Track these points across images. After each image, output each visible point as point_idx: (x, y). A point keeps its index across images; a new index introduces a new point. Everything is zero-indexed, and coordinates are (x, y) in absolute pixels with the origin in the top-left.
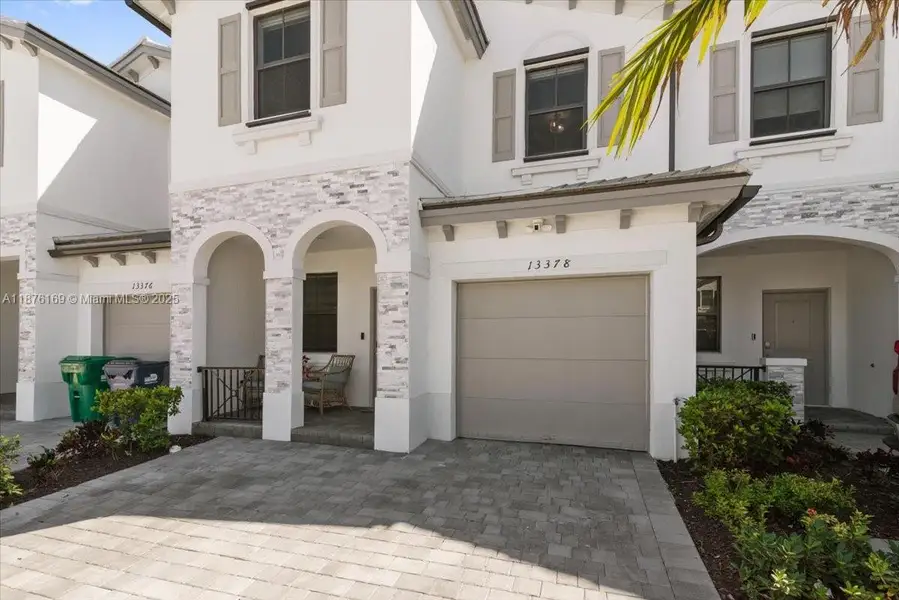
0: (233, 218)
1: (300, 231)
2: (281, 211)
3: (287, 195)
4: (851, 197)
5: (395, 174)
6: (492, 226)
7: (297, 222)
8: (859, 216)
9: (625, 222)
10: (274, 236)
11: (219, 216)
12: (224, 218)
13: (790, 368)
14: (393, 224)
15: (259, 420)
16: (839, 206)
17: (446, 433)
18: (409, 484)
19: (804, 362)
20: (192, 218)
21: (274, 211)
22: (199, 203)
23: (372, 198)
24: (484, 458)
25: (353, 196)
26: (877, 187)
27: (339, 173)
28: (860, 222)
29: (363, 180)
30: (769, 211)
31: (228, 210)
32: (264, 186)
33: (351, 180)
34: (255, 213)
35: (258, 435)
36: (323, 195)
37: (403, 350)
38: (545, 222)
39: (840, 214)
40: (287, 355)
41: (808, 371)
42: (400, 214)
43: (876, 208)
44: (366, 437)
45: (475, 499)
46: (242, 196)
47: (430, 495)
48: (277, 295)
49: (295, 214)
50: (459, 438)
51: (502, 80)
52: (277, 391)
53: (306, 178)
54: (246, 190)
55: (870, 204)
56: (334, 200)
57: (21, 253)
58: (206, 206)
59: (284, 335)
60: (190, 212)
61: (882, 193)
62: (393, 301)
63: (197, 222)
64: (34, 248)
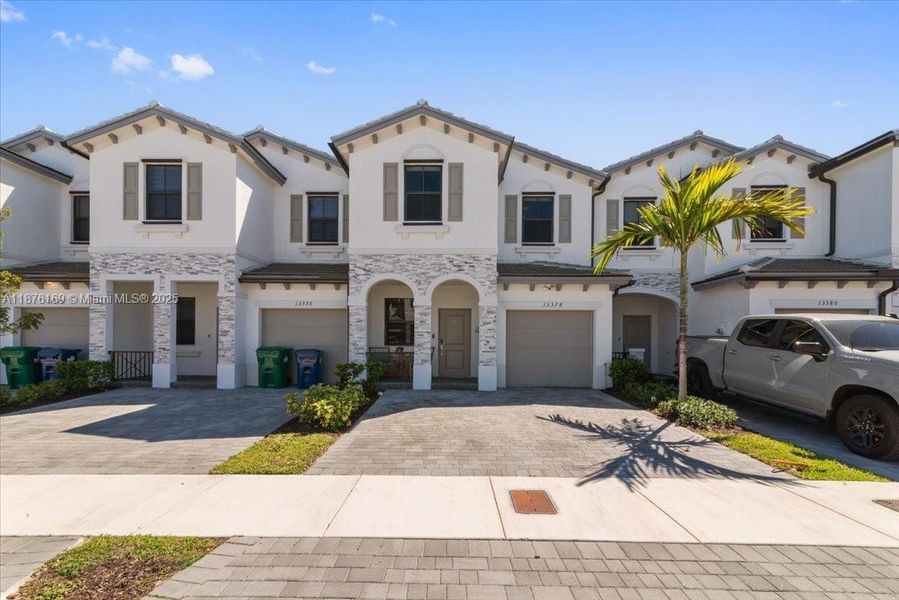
0: (392, 272)
1: (435, 283)
2: (423, 271)
3: (428, 263)
4: (662, 277)
5: (489, 260)
6: (528, 286)
7: (434, 277)
8: (664, 286)
9: (585, 289)
10: (420, 283)
11: (383, 270)
12: (387, 271)
13: (638, 353)
14: (488, 283)
16: (657, 281)
19: (643, 350)
20: (364, 269)
21: (419, 271)
22: (369, 261)
23: (477, 270)
25: (466, 268)
26: (670, 274)
27: (458, 256)
28: (664, 289)
29: (473, 260)
31: (390, 267)
32: (413, 257)
33: (465, 260)
34: (407, 271)
36: (449, 265)
38: (552, 286)
39: (657, 284)
41: (645, 354)
42: (492, 279)
43: (669, 284)
46: (399, 261)
48: (421, 314)
49: (432, 273)
50: (507, 386)
52: (422, 364)
53: (440, 256)
54: (401, 258)
55: (667, 281)
56: (456, 268)
57: (220, 279)
58: (374, 264)
59: (426, 335)
60: (363, 266)
61: (672, 277)
62: (488, 320)
63: (368, 272)
64: (233, 277)
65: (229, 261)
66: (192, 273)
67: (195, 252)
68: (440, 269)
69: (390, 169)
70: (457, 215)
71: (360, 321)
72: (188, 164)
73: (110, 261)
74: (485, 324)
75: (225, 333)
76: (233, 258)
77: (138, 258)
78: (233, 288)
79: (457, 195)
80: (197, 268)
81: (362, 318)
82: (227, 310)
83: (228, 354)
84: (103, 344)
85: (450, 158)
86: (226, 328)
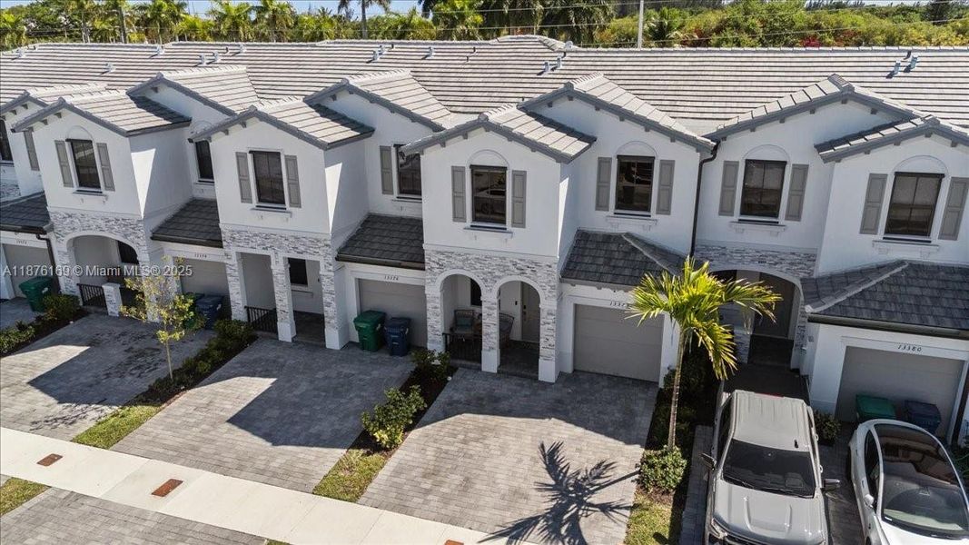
0: (462, 268)
1: (500, 282)
2: (490, 271)
3: (494, 264)
4: (783, 256)
5: (550, 267)
7: (499, 277)
8: (784, 266)
10: (486, 281)
11: (454, 266)
12: (457, 267)
14: (548, 288)
15: (480, 361)
16: (776, 260)
17: (569, 370)
18: (559, 401)
20: (438, 264)
21: (486, 270)
22: (442, 257)
23: (539, 275)
24: (587, 386)
25: (528, 271)
26: (794, 254)
27: (521, 260)
28: (784, 269)
29: (534, 266)
30: (744, 257)
31: (460, 264)
32: (480, 257)
33: (528, 264)
34: (475, 269)
35: (480, 369)
36: (512, 268)
37: (552, 341)
39: (776, 264)
40: (494, 335)
42: (552, 284)
43: (792, 264)
44: (535, 374)
45: (585, 410)
46: (467, 259)
47: (569, 407)
48: (489, 308)
49: (497, 273)
50: (575, 370)
51: (603, 163)
52: (489, 350)
53: (504, 258)
54: (471, 257)
55: (789, 262)
56: (519, 272)
57: (321, 259)
58: (446, 259)
59: (492, 326)
60: (436, 260)
61: (796, 257)
62: (549, 321)
63: (441, 266)
64: (331, 259)
65: (327, 245)
66: (298, 253)
67: (299, 235)
68: (505, 269)
69: (457, 172)
70: (520, 222)
71: (436, 308)
72: (285, 156)
73: (237, 236)
74: (545, 323)
75: (329, 305)
76: (329, 242)
77: (256, 235)
78: (331, 268)
79: (520, 201)
80: (302, 248)
81: (439, 305)
82: (327, 286)
83: (333, 321)
84: (240, 302)
85: (513, 166)
86: (329, 301)
